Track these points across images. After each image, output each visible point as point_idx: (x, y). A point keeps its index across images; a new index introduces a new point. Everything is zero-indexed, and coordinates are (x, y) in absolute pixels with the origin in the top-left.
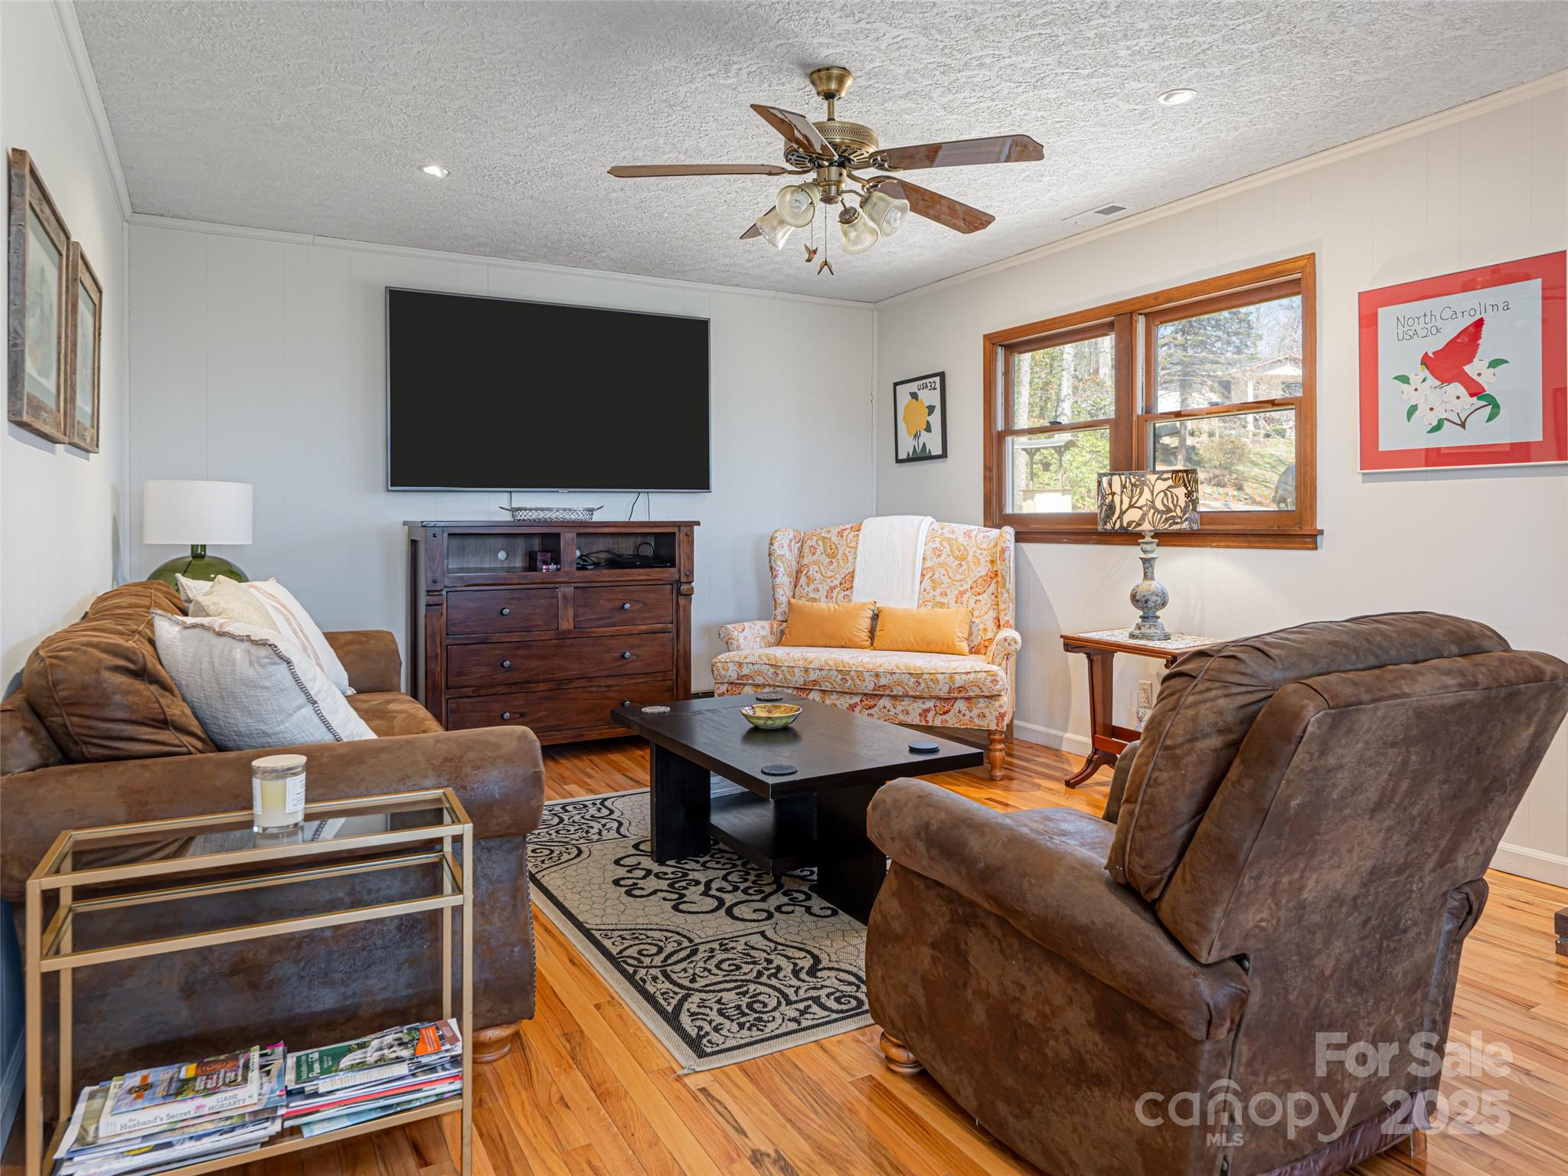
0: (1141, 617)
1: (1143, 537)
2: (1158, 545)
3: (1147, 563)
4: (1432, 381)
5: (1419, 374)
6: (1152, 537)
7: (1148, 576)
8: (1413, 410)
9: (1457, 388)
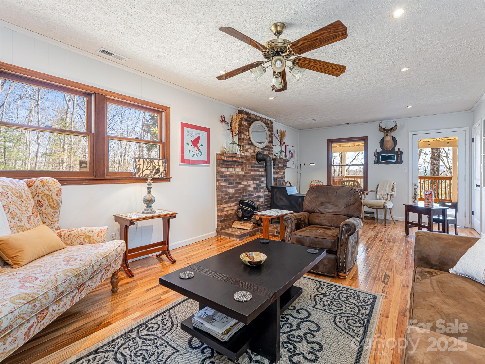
0: (146, 206)
1: (148, 180)
2: (153, 182)
3: (149, 189)
4: (193, 146)
5: (191, 144)
6: (151, 180)
7: (149, 192)
8: (190, 151)
9: (196, 148)
